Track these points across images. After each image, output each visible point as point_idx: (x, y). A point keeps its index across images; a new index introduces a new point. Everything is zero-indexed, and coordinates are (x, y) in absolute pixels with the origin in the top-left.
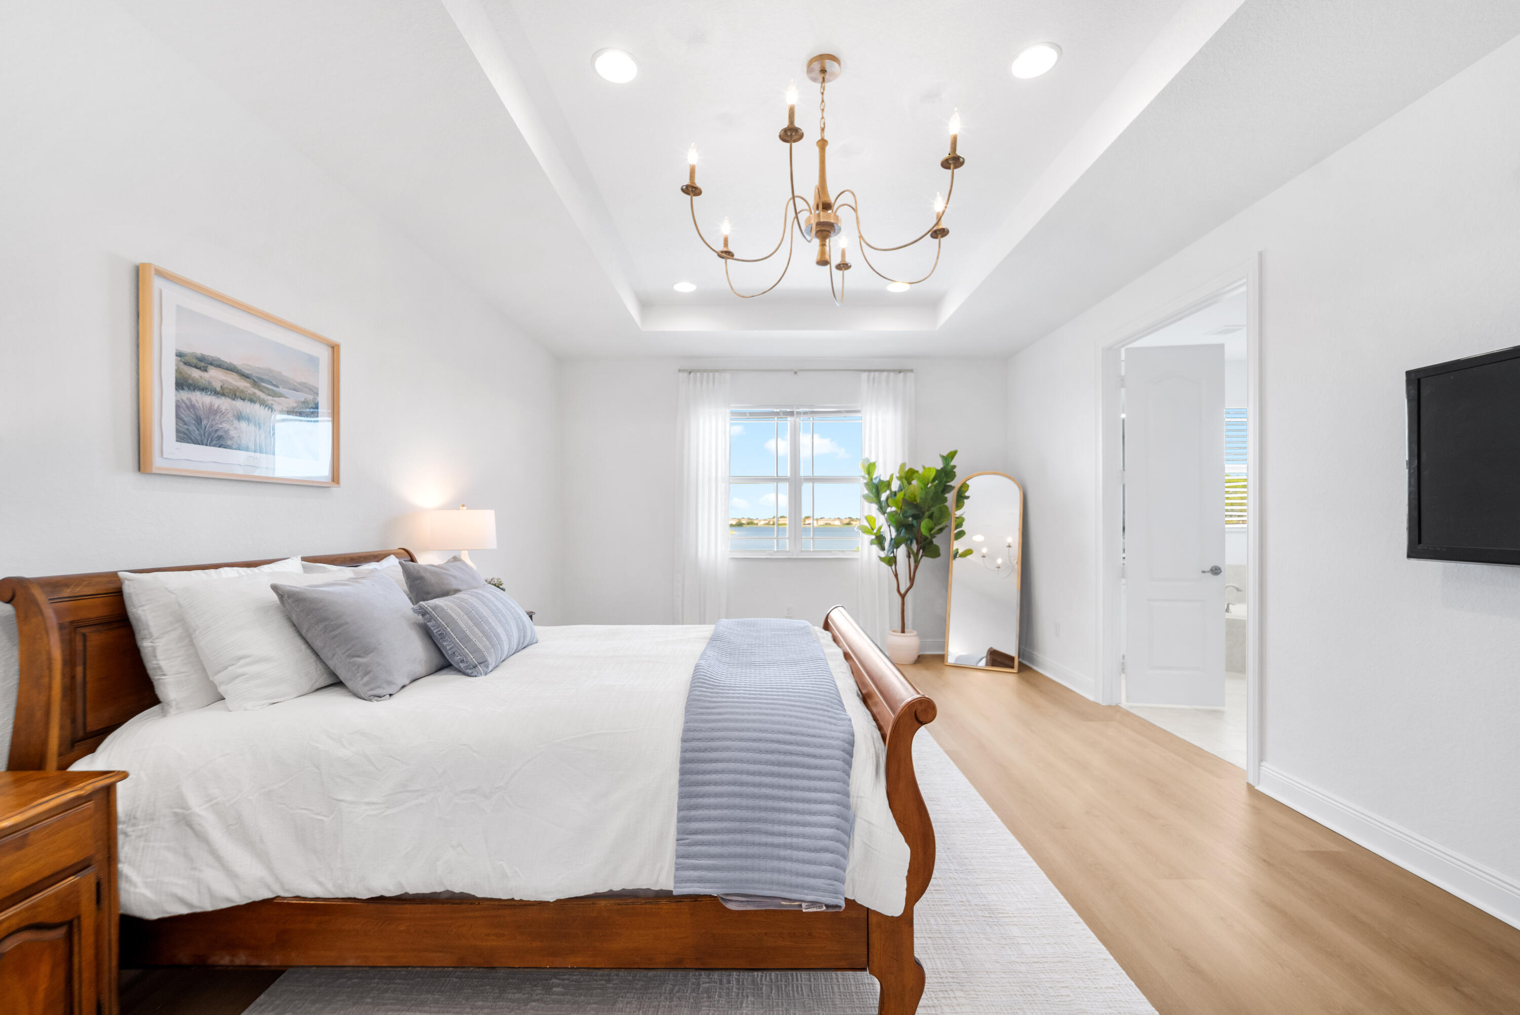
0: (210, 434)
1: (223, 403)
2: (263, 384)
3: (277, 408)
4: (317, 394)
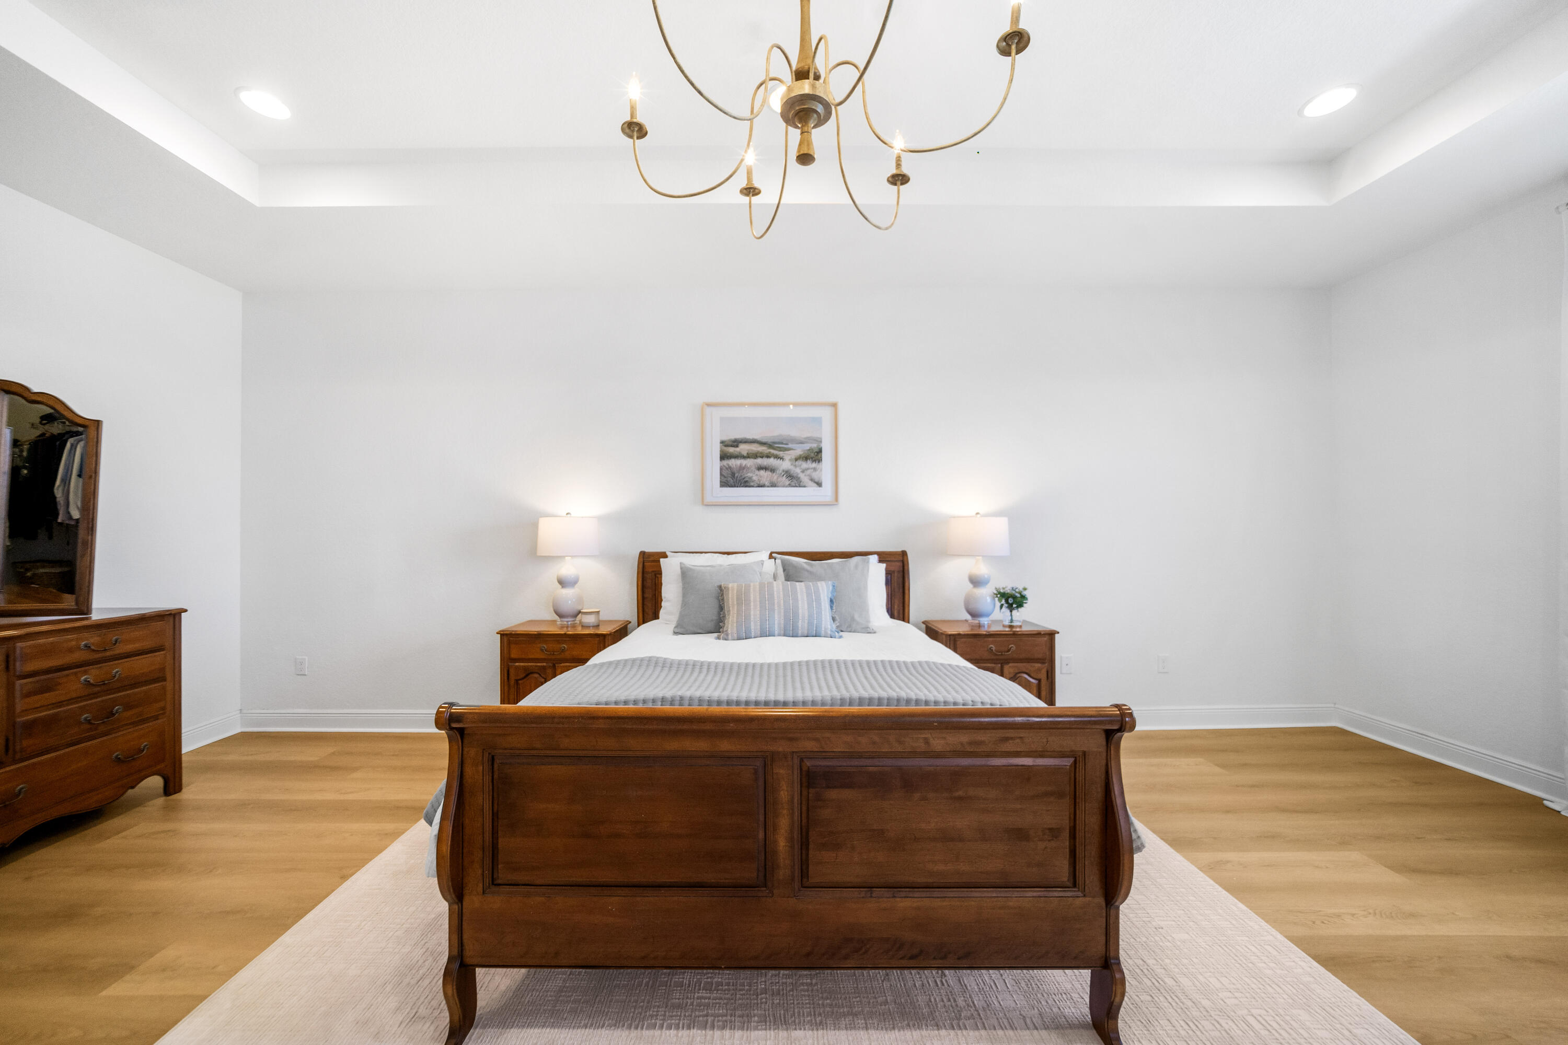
1: (749, 462)
2: (776, 445)
3: (787, 458)
4: (821, 442)
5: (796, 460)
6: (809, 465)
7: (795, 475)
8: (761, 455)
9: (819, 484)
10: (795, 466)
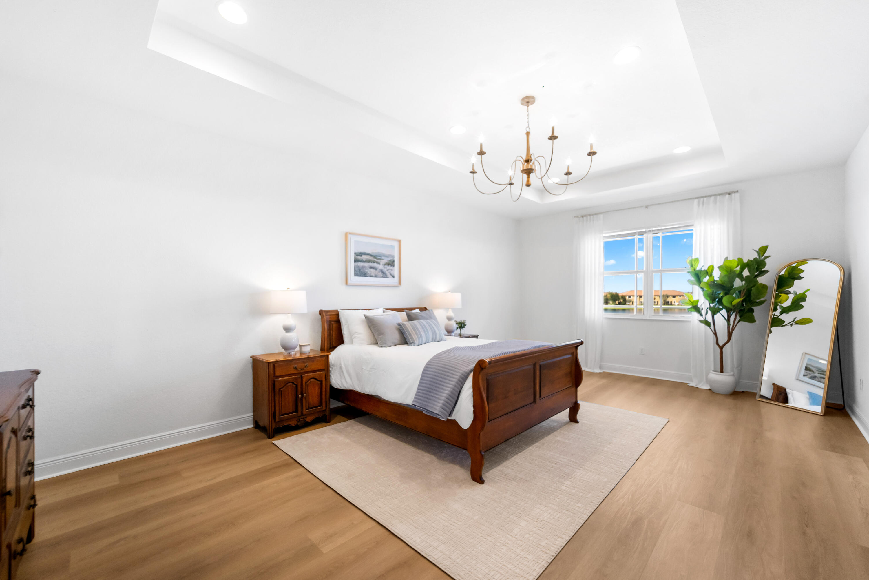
0: (363, 273)
1: (366, 265)
2: (377, 257)
3: (381, 263)
4: (394, 257)
5: (385, 265)
6: (389, 267)
7: (384, 272)
8: (371, 261)
9: (393, 277)
10: (385, 268)
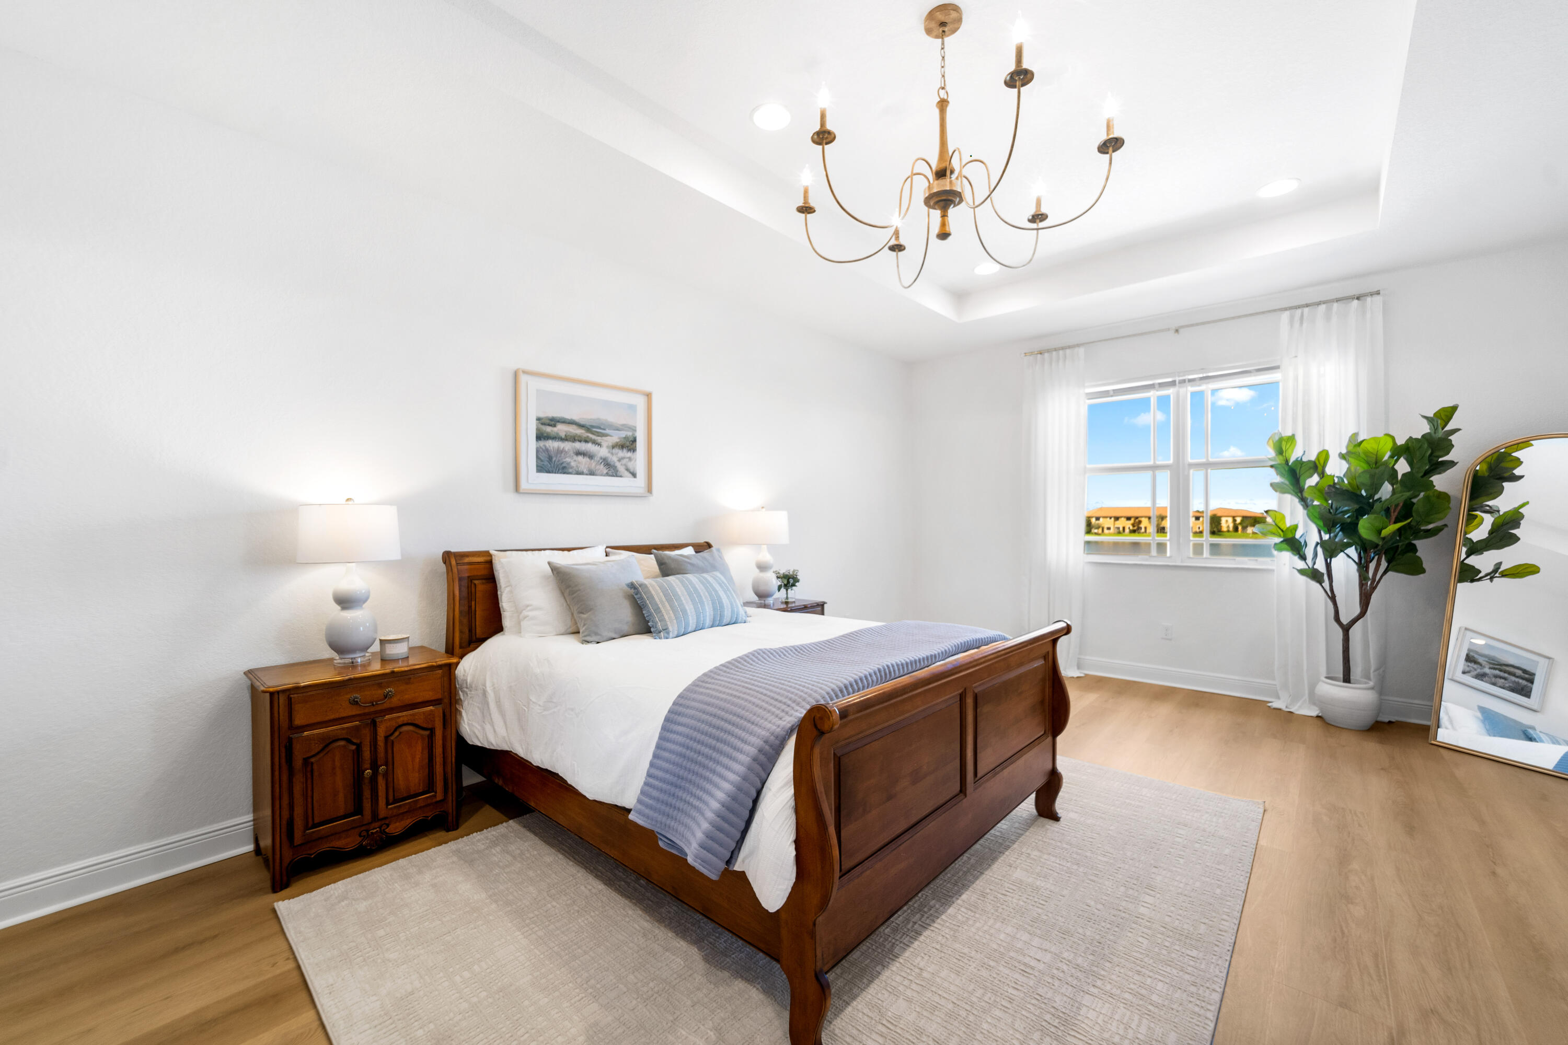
0: (557, 466)
1: (567, 446)
2: (594, 429)
3: (605, 444)
4: (635, 431)
5: (613, 447)
6: (625, 453)
7: (612, 463)
8: (579, 438)
9: (634, 475)
10: (612, 454)
